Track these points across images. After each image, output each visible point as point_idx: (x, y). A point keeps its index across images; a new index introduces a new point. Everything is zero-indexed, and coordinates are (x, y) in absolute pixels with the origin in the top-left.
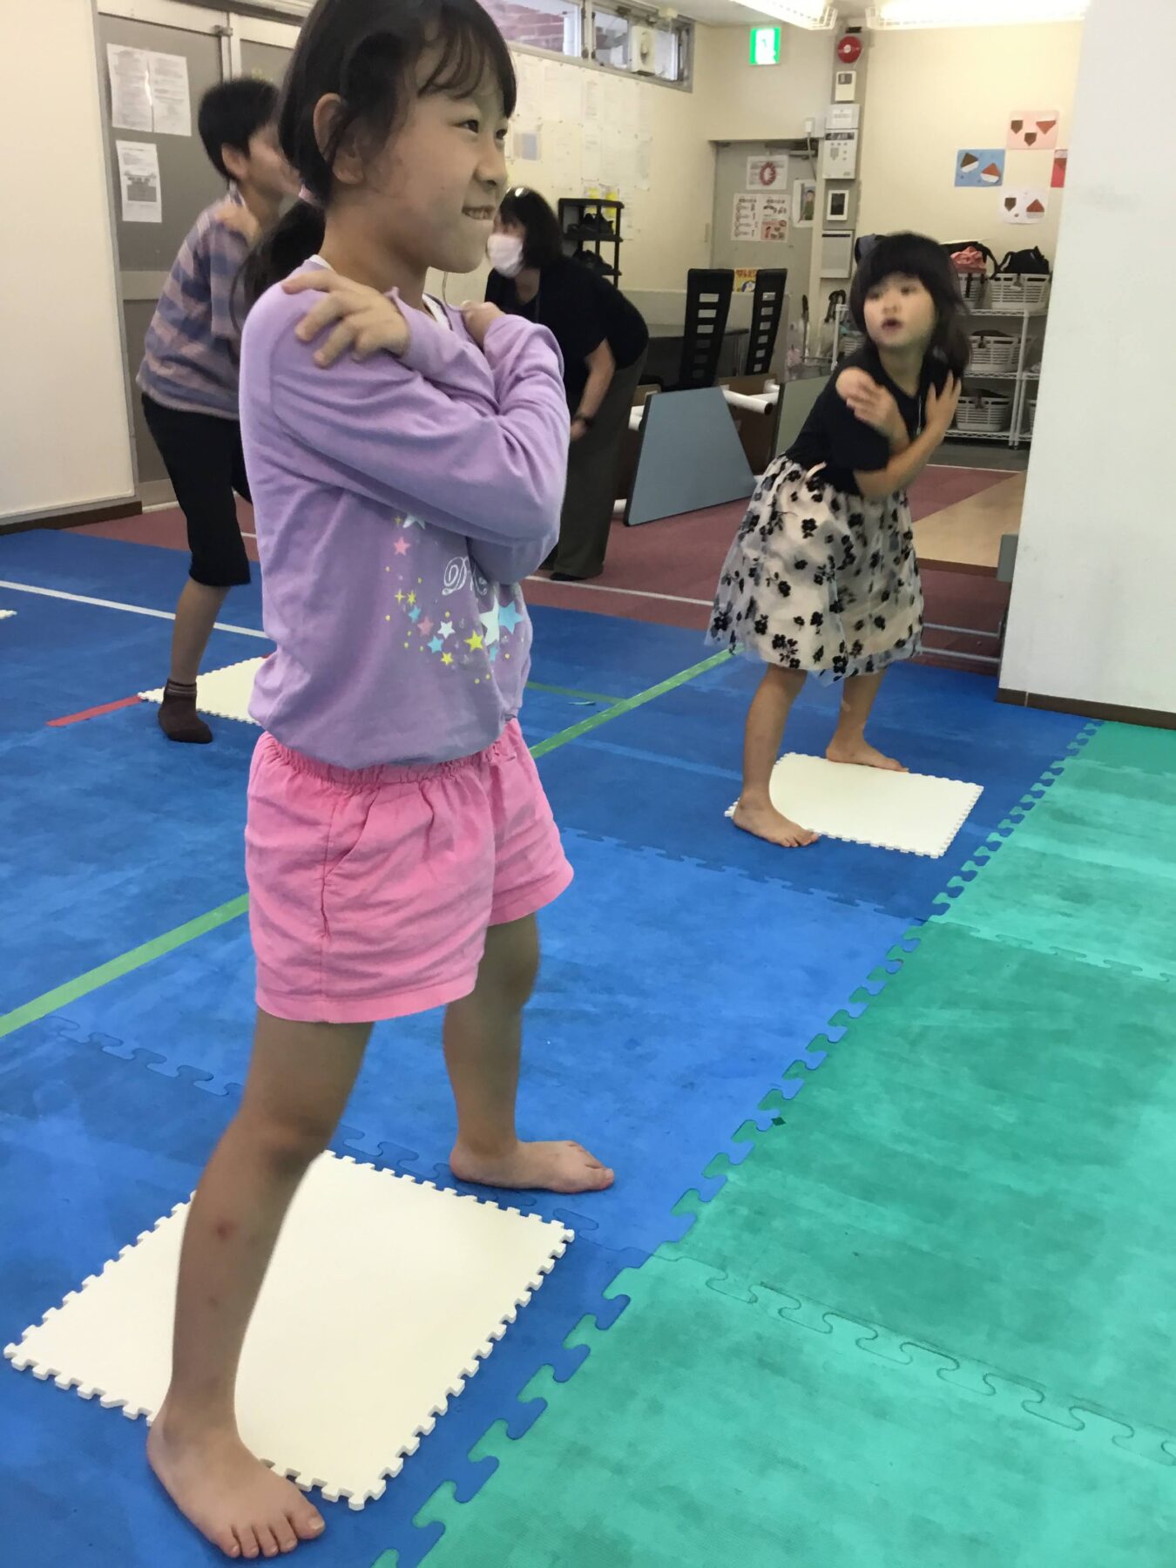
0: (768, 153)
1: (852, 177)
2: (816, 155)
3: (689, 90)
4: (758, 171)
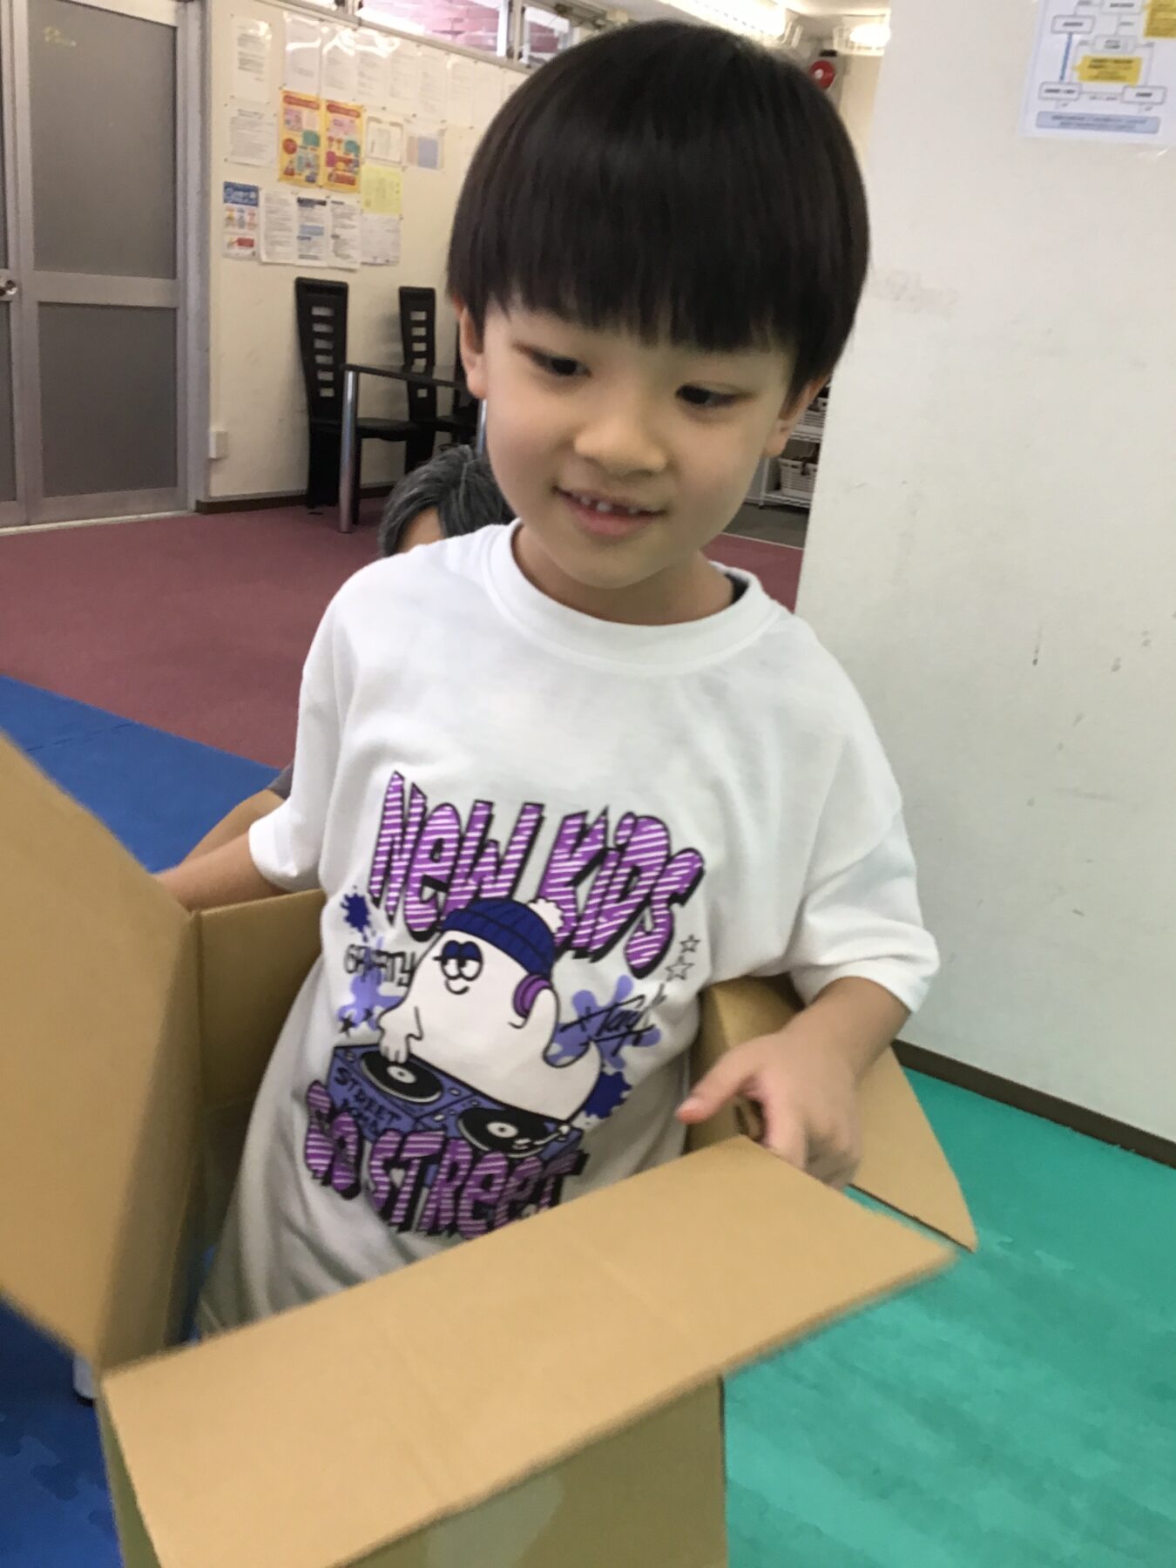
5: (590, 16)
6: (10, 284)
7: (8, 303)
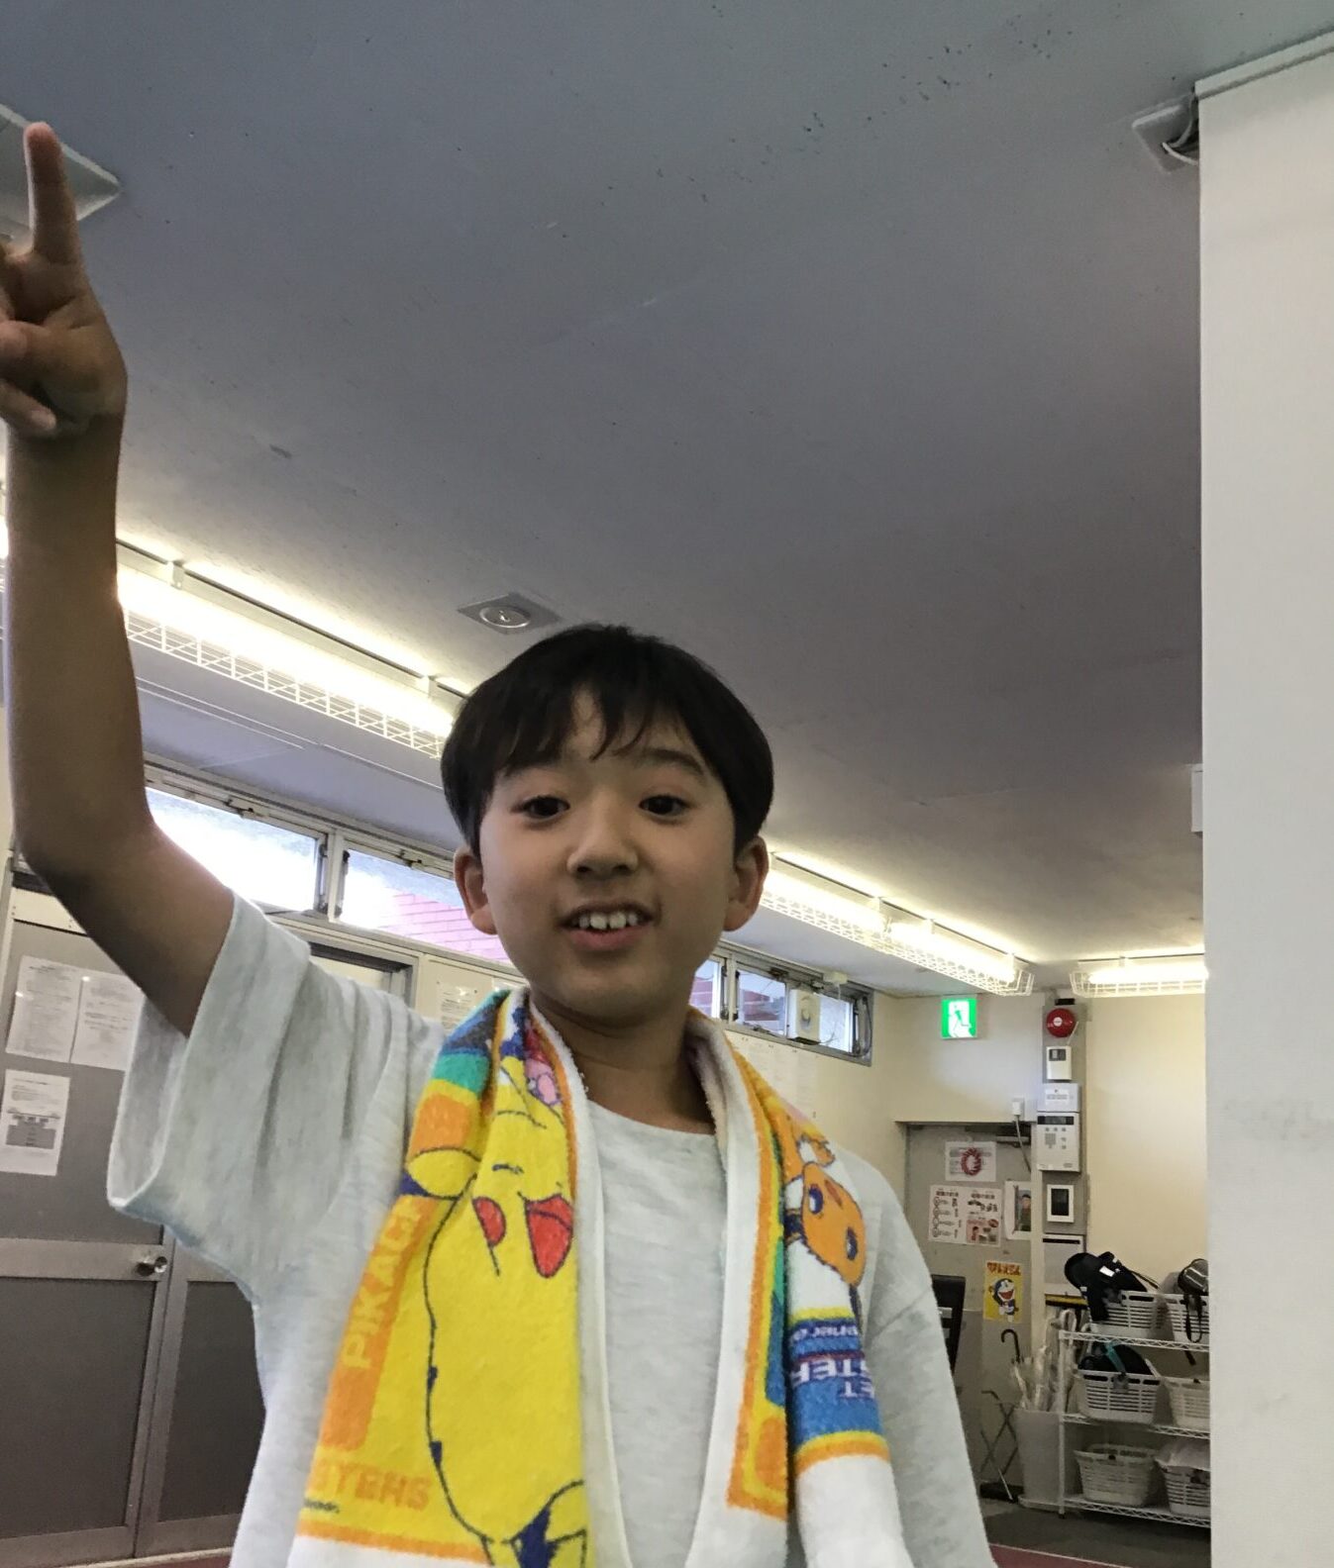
0: (970, 1139)
1: (1076, 1168)
2: (1029, 1143)
3: (868, 1063)
4: (959, 1159)
5: (807, 979)
6: (161, 1261)
7: (155, 1283)
